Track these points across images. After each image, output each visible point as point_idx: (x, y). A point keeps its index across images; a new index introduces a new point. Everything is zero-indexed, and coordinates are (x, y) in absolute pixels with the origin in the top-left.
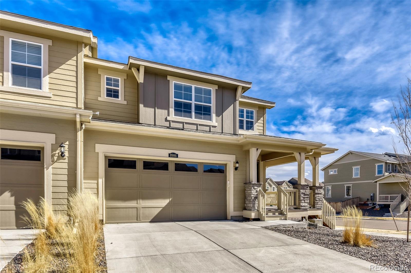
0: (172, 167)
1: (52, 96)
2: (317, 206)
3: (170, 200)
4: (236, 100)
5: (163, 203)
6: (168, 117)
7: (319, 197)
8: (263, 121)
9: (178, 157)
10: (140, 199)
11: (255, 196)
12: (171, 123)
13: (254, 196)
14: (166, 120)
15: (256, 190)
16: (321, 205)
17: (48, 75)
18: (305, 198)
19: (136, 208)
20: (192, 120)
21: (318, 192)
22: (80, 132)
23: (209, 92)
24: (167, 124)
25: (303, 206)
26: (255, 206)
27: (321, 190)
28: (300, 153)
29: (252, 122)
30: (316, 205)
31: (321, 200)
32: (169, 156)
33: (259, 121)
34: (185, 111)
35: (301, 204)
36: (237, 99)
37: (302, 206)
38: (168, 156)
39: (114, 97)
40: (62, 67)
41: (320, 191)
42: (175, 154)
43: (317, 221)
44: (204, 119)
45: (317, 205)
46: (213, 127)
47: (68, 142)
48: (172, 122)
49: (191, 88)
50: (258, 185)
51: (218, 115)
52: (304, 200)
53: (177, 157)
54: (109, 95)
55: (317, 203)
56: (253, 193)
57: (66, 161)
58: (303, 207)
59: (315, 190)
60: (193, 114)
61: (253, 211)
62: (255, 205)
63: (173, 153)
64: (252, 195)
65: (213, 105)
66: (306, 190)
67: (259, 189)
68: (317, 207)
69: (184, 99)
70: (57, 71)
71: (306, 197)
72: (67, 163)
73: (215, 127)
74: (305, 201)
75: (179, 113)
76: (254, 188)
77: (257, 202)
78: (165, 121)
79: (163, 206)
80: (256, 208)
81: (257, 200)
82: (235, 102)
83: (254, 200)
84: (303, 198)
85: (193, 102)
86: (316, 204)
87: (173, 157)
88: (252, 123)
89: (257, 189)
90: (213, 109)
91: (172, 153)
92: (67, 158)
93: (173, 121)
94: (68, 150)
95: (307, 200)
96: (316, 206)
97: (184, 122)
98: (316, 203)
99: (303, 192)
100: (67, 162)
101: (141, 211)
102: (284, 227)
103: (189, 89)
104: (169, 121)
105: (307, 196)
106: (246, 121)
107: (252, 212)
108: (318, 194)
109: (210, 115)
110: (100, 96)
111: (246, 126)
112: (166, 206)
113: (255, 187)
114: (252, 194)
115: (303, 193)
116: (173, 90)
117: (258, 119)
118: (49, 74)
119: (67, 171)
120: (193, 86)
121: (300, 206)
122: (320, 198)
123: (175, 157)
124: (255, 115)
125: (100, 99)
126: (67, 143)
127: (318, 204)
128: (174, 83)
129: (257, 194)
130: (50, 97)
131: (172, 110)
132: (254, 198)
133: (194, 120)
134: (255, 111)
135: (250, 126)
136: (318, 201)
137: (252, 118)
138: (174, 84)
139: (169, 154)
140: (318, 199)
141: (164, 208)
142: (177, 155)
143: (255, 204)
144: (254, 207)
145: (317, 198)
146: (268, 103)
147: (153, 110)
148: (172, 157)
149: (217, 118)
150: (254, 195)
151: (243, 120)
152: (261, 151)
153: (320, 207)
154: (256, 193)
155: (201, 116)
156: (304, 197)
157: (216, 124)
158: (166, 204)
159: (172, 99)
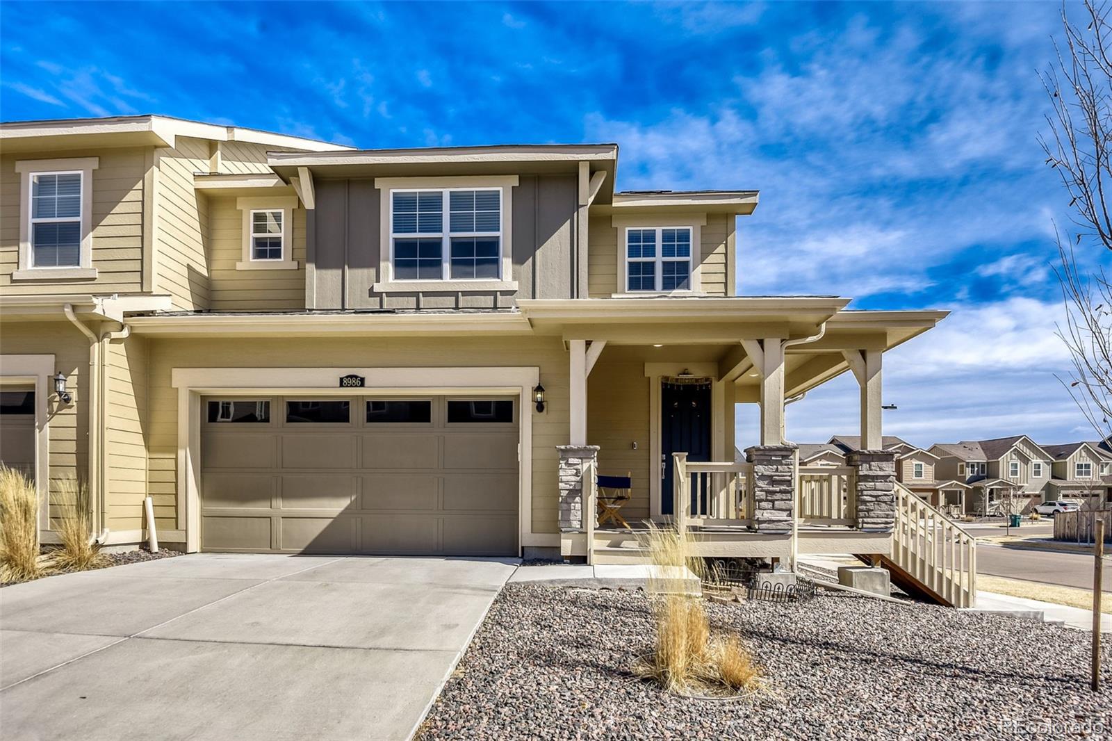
0: (358, 413)
1: (97, 276)
2: (867, 523)
3: (353, 499)
4: (578, 207)
5: (335, 507)
6: (375, 284)
7: (875, 490)
8: (726, 254)
9: (366, 385)
10: (276, 497)
11: (571, 487)
12: (385, 299)
13: (568, 487)
14: (372, 293)
15: (576, 470)
16: (884, 520)
17: (91, 233)
18: (774, 493)
19: (269, 519)
20: (440, 283)
21: (871, 473)
22: (96, 344)
23: (491, 200)
24: (374, 303)
25: (764, 522)
26: (571, 518)
27: (884, 465)
28: (761, 342)
29: (687, 263)
30: (860, 520)
31: (885, 502)
32: (341, 385)
33: (711, 258)
34: (423, 264)
35: (758, 514)
36: (580, 204)
37: (760, 522)
38: (339, 385)
39: (271, 257)
40: (117, 209)
41: (881, 469)
42: (356, 377)
43: (864, 577)
44: (479, 275)
45: (865, 520)
46: (504, 293)
47: (77, 369)
48: (387, 296)
49: (439, 197)
50: (581, 452)
51: (518, 260)
52: (773, 501)
53: (362, 385)
54: (260, 254)
55: (868, 511)
56: (563, 478)
57: (74, 410)
58: (763, 526)
59: (859, 466)
60: (446, 267)
61: (565, 532)
62: (571, 515)
63: (351, 377)
64: (560, 484)
65: (504, 234)
66: (782, 464)
67: (586, 466)
68: (865, 525)
69: (419, 231)
70: (108, 220)
71: (778, 489)
72: (75, 416)
73: (512, 293)
74: (776, 502)
75: (407, 270)
76: (567, 464)
77: (578, 506)
78: (370, 297)
79: (335, 515)
80: (576, 524)
81: (578, 499)
82: (576, 214)
83: (569, 500)
84: (764, 493)
85: (446, 236)
86: (861, 514)
87: (351, 386)
88: (684, 268)
89: (579, 467)
90: (506, 245)
91: (347, 377)
92: (75, 404)
93: (389, 294)
94: (76, 386)
95: (782, 500)
96: (863, 522)
97: (419, 292)
98: (862, 511)
99: (765, 473)
100: (76, 413)
101: (280, 525)
102: (605, 586)
103: (433, 202)
104: (380, 295)
105: (782, 488)
106: (664, 263)
107: (562, 535)
108: (874, 478)
109: (496, 262)
110: (241, 260)
111: (664, 278)
112: (342, 513)
113: (571, 461)
114: (562, 482)
115: (768, 476)
116: (391, 213)
117: (705, 254)
118: (93, 230)
119: (75, 432)
120: (446, 193)
121: (754, 522)
122: (880, 493)
123: (356, 386)
124: (694, 243)
125: (239, 266)
126: (76, 371)
127: (872, 514)
128: (394, 193)
129: (578, 482)
130: (94, 279)
131: (388, 267)
132: (567, 492)
133: (447, 280)
134: (693, 230)
135: (677, 276)
136: (870, 506)
137: (685, 251)
138: (394, 197)
139: (341, 379)
140: (871, 496)
141: (337, 520)
142: (362, 380)
143: (569, 510)
144: (569, 521)
145: (865, 493)
146: (730, 197)
147: (340, 272)
148: (347, 386)
149: (517, 267)
150: (567, 482)
151: (653, 264)
152: (605, 347)
153: (882, 526)
154: (574, 478)
155: (468, 269)
156: (771, 489)
157: (515, 286)
158: (342, 509)
159: (388, 236)
